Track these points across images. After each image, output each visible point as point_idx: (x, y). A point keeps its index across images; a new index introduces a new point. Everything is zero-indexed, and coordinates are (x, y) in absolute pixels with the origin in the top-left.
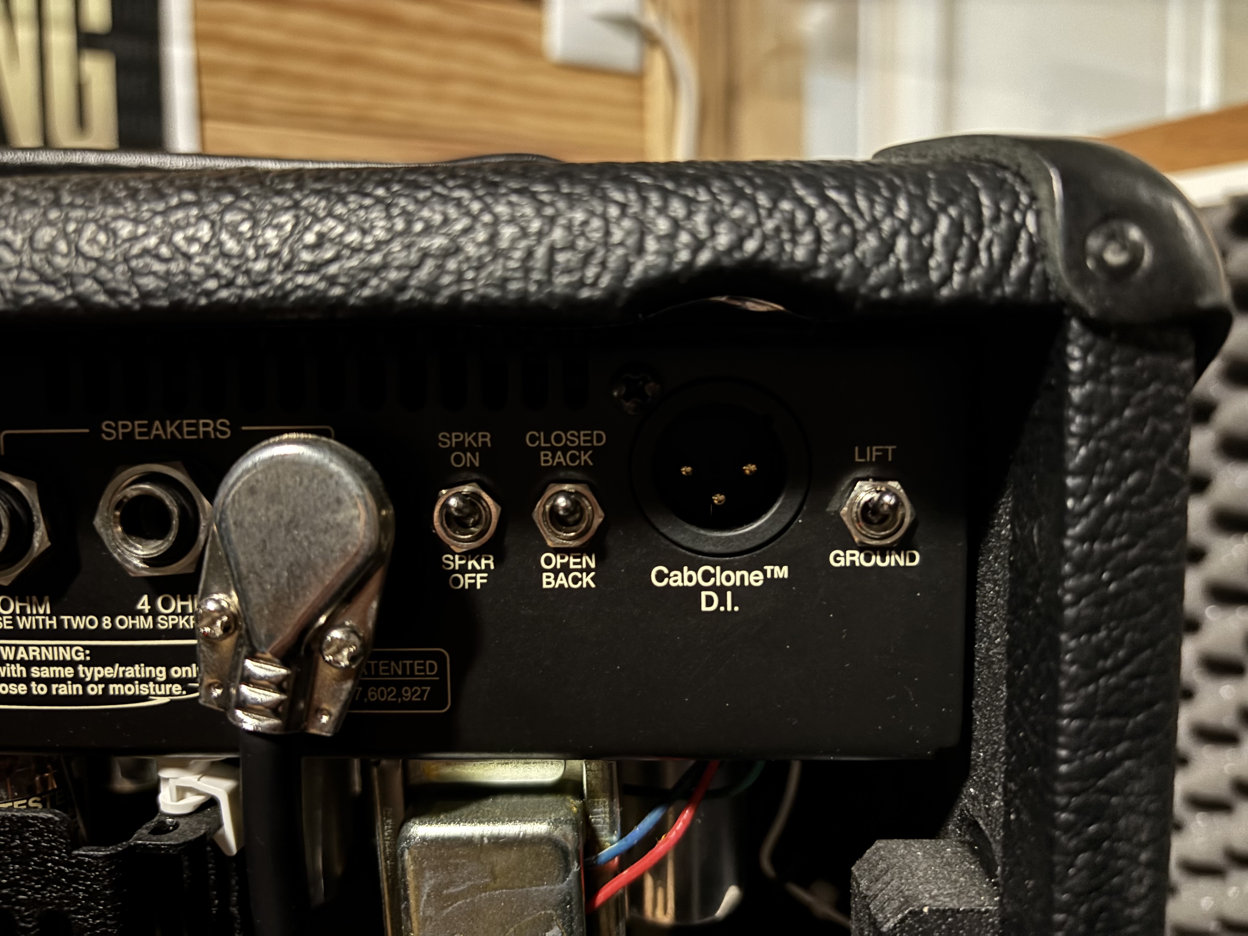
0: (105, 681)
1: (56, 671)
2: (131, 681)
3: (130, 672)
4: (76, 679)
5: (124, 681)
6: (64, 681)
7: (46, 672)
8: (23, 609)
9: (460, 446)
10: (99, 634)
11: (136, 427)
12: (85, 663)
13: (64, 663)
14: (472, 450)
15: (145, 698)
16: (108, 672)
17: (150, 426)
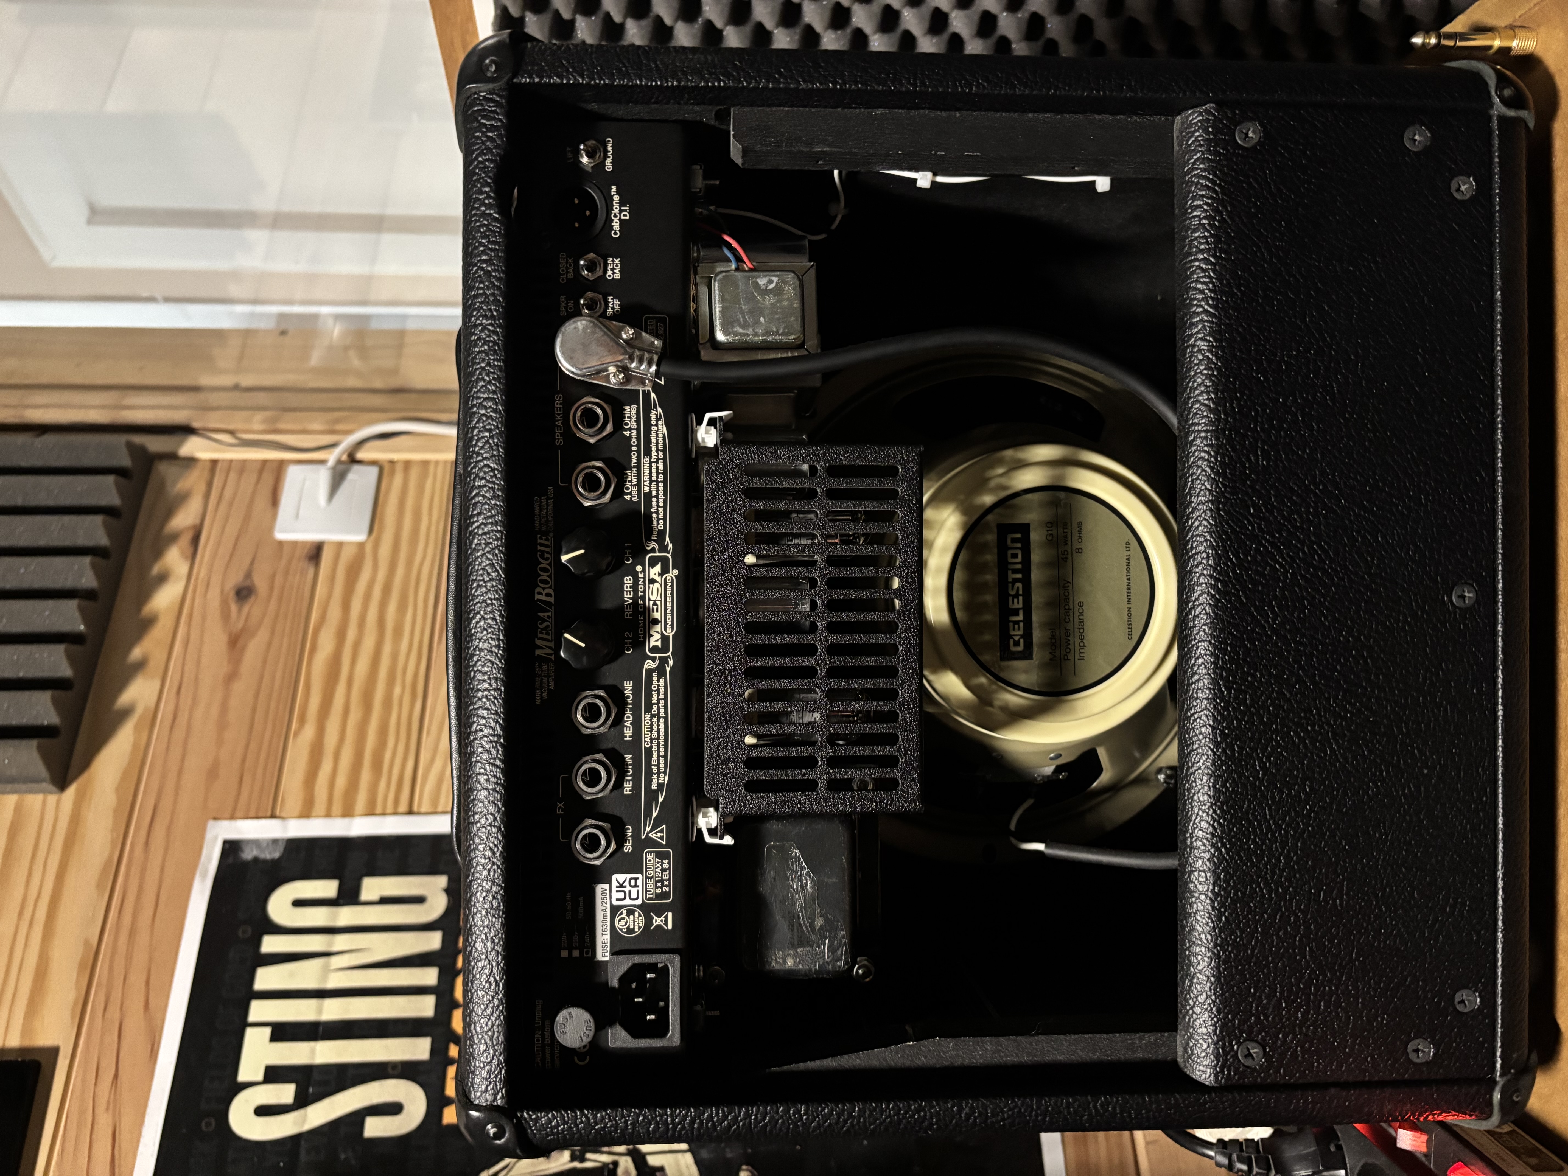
0: (657, 450)
1: (654, 470)
2: (657, 440)
3: (654, 441)
4: (657, 462)
5: (657, 443)
6: (657, 467)
7: (654, 475)
8: (630, 481)
9: (566, 308)
10: (638, 451)
11: (558, 432)
12: (650, 458)
13: (650, 467)
14: (567, 303)
15: (664, 435)
16: (654, 449)
17: (558, 426)
